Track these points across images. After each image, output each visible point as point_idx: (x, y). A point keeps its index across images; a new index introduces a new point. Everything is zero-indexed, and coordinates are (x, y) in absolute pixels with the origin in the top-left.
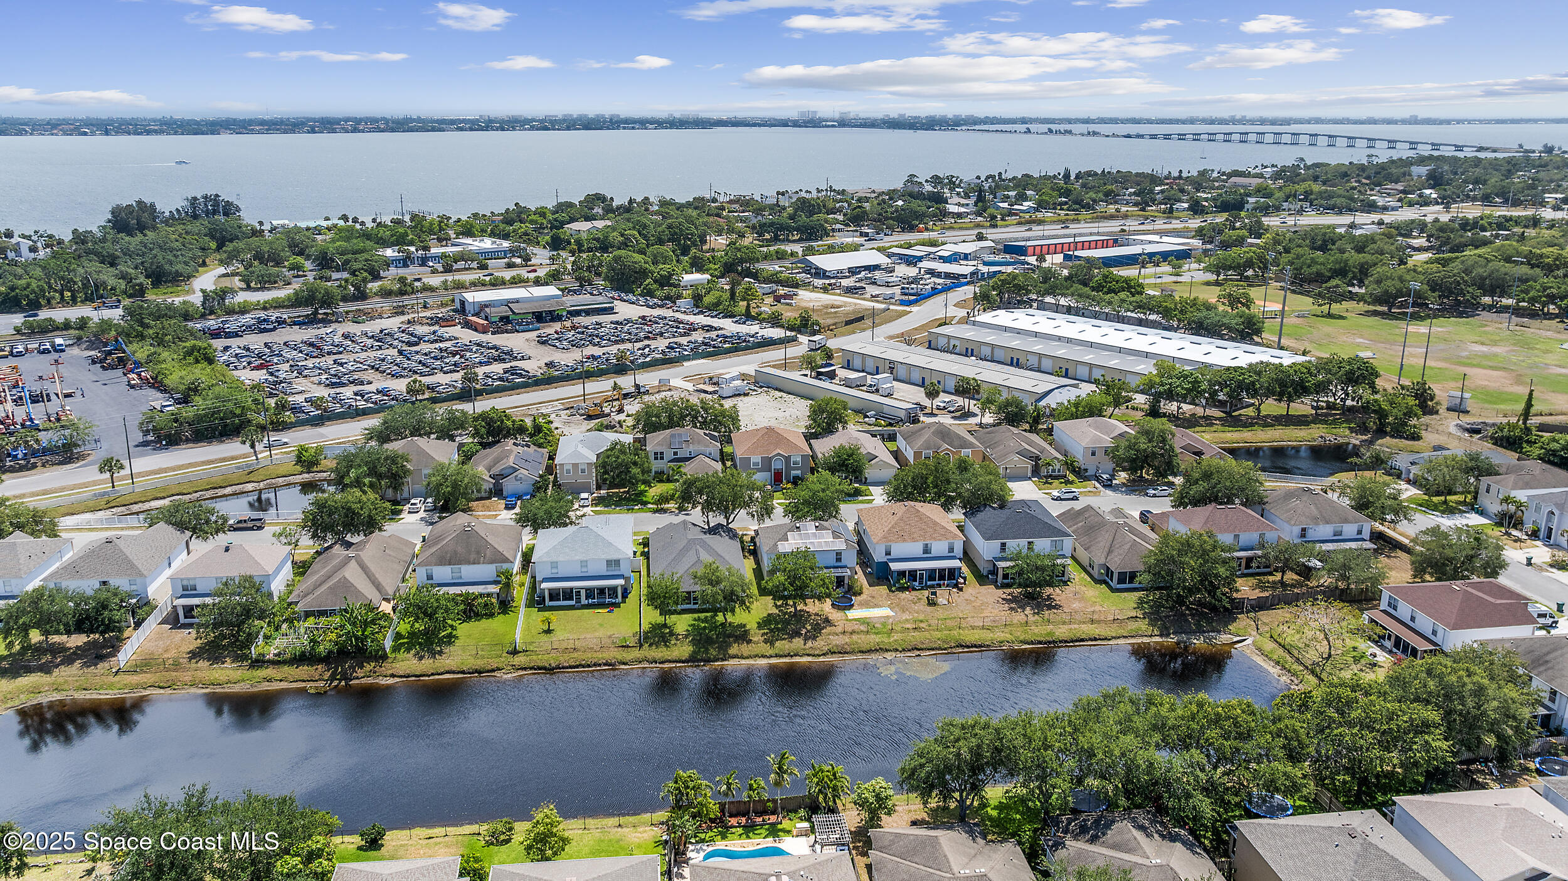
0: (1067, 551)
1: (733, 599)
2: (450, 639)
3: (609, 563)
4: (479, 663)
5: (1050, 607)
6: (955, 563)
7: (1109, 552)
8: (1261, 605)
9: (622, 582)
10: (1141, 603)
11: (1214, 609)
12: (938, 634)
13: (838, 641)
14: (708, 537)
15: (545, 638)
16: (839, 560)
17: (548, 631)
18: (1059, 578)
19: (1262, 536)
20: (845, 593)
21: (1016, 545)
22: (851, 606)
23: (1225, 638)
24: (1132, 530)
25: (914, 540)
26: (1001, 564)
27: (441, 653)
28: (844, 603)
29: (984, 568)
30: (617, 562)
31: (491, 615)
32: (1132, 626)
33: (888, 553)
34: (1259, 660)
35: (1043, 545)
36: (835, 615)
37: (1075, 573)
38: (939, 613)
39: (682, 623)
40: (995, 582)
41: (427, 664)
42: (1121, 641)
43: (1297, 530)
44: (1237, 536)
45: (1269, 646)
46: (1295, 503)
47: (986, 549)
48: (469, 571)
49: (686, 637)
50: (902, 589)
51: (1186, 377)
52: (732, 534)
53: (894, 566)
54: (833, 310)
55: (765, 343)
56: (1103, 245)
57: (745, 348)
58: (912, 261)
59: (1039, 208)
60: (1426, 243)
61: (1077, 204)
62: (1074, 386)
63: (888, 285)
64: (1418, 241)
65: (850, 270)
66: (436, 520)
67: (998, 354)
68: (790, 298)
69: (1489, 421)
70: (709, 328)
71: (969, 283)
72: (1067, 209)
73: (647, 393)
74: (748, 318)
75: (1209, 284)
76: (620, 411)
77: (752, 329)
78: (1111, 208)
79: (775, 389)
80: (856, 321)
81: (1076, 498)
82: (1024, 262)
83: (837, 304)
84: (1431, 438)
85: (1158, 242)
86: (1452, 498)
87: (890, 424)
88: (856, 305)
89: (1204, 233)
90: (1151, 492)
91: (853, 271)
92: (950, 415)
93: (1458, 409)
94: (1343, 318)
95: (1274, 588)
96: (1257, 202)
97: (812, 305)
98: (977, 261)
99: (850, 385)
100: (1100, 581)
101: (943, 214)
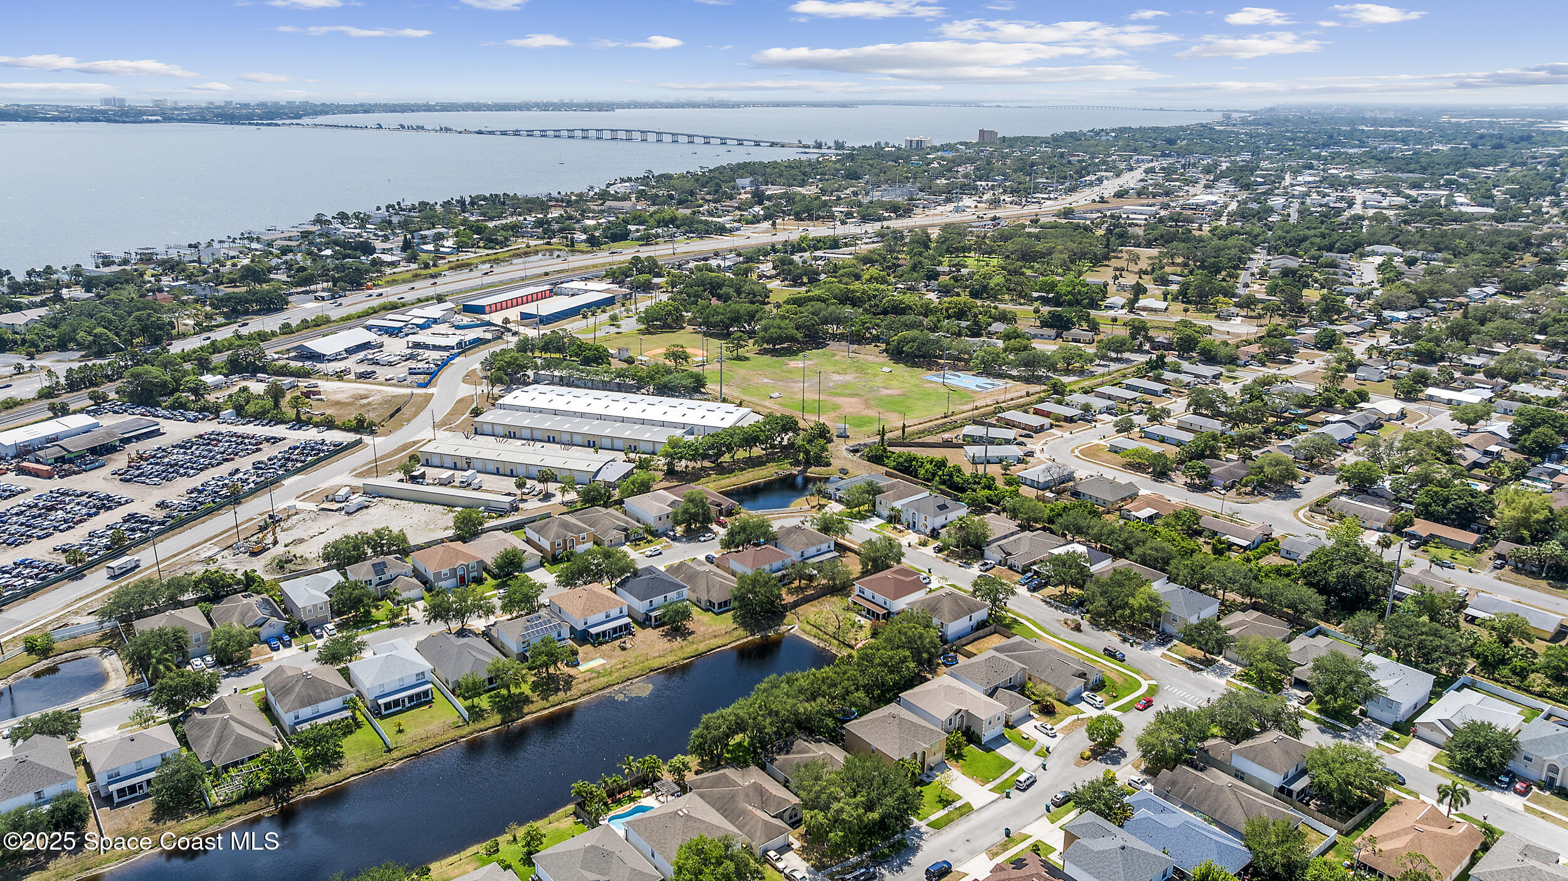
0: (685, 596)
2: (339, 755)
3: (417, 675)
4: (371, 764)
5: (690, 634)
6: (623, 621)
7: (708, 591)
8: (796, 605)
9: (429, 686)
10: (736, 617)
11: (774, 613)
12: (637, 667)
13: (584, 687)
14: (460, 640)
15: (402, 737)
16: (559, 635)
17: (400, 731)
18: (686, 615)
19: (783, 561)
20: (570, 657)
21: (657, 600)
22: (578, 664)
23: (784, 628)
24: (716, 574)
27: (341, 766)
28: (574, 664)
29: (641, 619)
30: (423, 674)
31: (351, 732)
32: (736, 633)
33: (585, 624)
34: (805, 637)
35: (672, 597)
36: (572, 671)
37: (693, 610)
38: (631, 653)
39: (484, 702)
40: (650, 626)
41: (335, 775)
45: (808, 628)
46: (792, 535)
48: (323, 706)
49: (492, 710)
50: (601, 644)
51: (689, 446)
54: (365, 401)
55: (339, 449)
56: (542, 296)
57: (326, 458)
58: (393, 332)
59: (459, 248)
60: (774, 272)
61: (491, 241)
62: (613, 460)
63: (390, 364)
64: (767, 268)
65: (347, 351)
66: (225, 673)
67: (537, 435)
68: (319, 393)
69: (862, 443)
70: (275, 440)
71: (460, 354)
72: (484, 248)
73: (280, 520)
74: (300, 423)
75: (642, 332)
76: (275, 543)
77: (311, 434)
78: (521, 243)
79: (387, 497)
80: (396, 412)
81: (660, 553)
82: (489, 324)
83: (362, 392)
84: (837, 464)
85: (586, 291)
86: (862, 508)
87: (501, 516)
88: (379, 391)
89: (616, 276)
90: (702, 539)
91: (350, 351)
92: (536, 499)
93: (844, 436)
94: (747, 359)
95: (797, 592)
96: (638, 231)
97: (340, 397)
98: (447, 325)
99: (443, 483)
100: (707, 610)
101: (377, 264)
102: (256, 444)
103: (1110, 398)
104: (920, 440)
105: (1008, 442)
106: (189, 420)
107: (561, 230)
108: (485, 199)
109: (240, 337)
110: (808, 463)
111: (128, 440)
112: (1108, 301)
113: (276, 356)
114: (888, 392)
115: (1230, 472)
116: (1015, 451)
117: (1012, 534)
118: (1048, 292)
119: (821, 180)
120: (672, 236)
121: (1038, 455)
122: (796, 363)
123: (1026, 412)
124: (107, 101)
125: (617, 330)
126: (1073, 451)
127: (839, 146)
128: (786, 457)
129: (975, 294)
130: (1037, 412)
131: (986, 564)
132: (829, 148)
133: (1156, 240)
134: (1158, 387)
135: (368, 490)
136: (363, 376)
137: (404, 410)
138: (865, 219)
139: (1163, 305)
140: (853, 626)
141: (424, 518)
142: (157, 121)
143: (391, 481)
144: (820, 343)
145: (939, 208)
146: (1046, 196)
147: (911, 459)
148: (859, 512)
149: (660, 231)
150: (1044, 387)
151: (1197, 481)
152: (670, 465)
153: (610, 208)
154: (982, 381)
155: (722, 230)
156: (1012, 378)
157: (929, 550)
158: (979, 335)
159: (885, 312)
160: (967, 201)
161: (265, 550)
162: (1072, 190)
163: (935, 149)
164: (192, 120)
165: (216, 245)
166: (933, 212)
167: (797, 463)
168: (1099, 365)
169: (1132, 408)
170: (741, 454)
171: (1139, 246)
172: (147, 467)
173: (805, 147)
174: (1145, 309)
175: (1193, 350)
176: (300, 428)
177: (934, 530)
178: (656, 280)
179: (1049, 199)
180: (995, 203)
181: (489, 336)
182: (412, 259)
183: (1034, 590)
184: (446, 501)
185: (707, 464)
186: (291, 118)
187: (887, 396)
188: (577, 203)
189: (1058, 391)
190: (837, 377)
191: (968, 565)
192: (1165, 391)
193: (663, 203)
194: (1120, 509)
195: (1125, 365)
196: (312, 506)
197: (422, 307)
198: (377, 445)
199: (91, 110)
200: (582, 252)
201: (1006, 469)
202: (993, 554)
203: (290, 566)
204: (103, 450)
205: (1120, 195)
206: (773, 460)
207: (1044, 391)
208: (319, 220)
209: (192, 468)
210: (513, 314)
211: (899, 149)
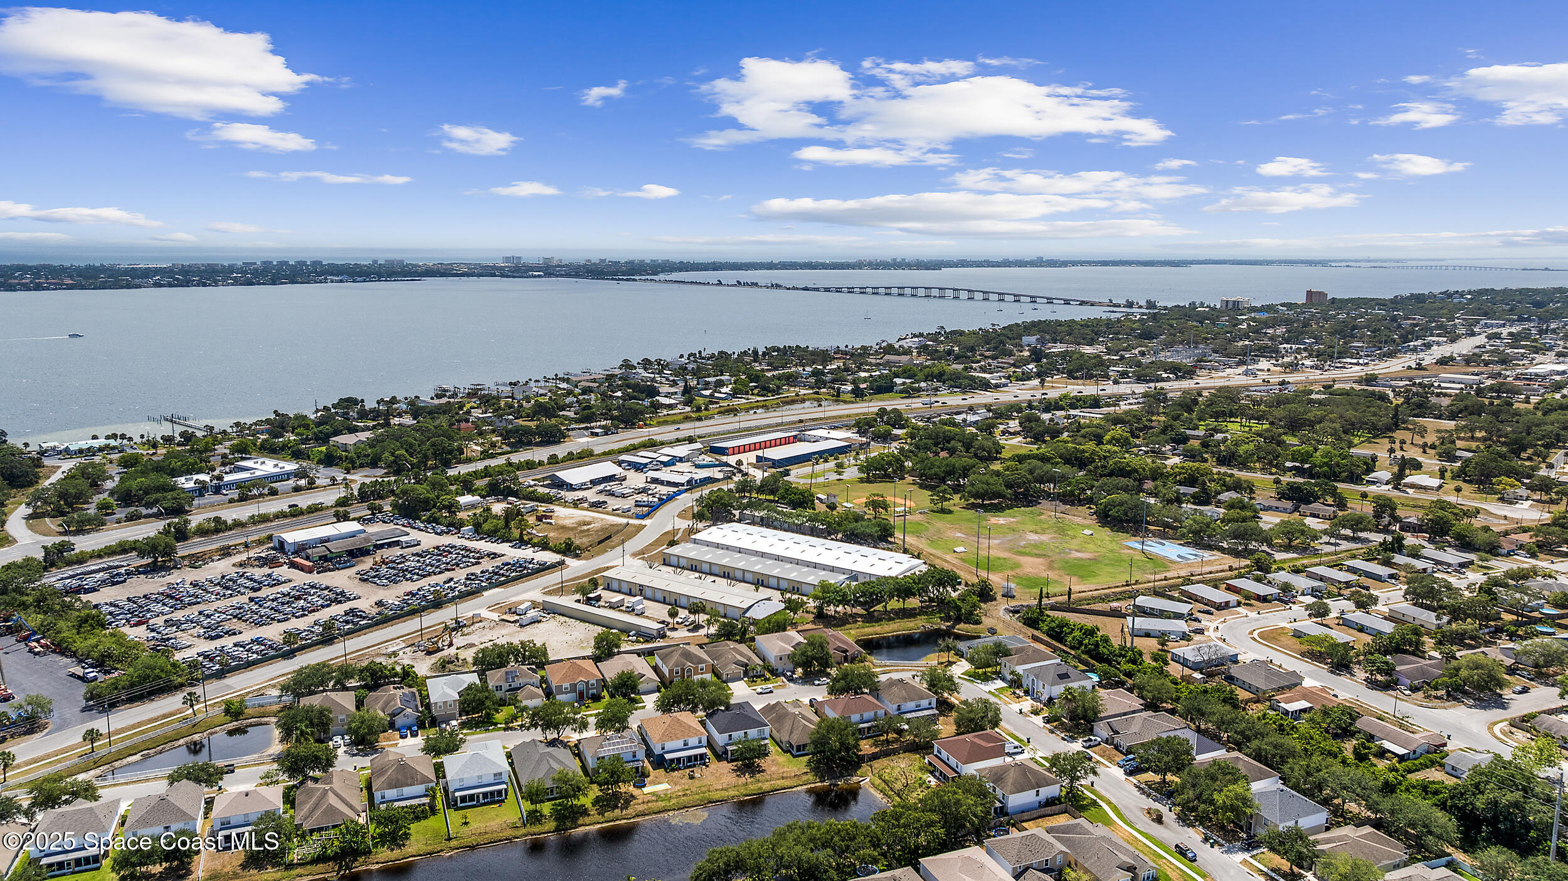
0: (767, 735)
1: (577, 790)
2: (407, 835)
3: (495, 775)
4: (430, 848)
5: (759, 772)
6: (703, 750)
7: (791, 733)
8: (874, 757)
9: (504, 786)
10: (809, 762)
11: (849, 762)
12: (697, 796)
13: (641, 807)
14: (550, 749)
15: (466, 829)
16: (634, 756)
17: (465, 824)
18: (763, 753)
19: (876, 714)
20: (640, 778)
21: (738, 735)
22: (644, 786)
23: (855, 779)
24: (804, 717)
25: (678, 739)
26: (729, 748)
27: (404, 846)
28: (641, 785)
29: (719, 751)
30: (500, 774)
31: (425, 818)
32: (805, 778)
33: (663, 749)
34: (872, 791)
35: (753, 733)
36: (636, 791)
37: (773, 748)
38: (697, 783)
39: (546, 808)
40: (726, 759)
41: (397, 853)
42: (799, 788)
43: (895, 707)
44: (862, 715)
45: (878, 781)
46: (895, 689)
47: (720, 739)
48: (407, 791)
49: (550, 816)
50: (673, 770)
51: (837, 592)
52: (565, 745)
53: (668, 756)
54: (585, 528)
55: (544, 568)
56: (787, 441)
57: (528, 575)
58: (639, 468)
59: (734, 394)
60: (1019, 429)
61: (765, 390)
62: (769, 599)
63: (623, 496)
64: (1014, 425)
65: (591, 482)
66: (356, 752)
67: (715, 570)
68: (550, 517)
69: (1025, 604)
70: (494, 556)
71: (686, 491)
72: (758, 395)
73: (465, 626)
74: (522, 542)
75: (861, 480)
76: (451, 645)
77: (527, 553)
78: (791, 392)
79: (560, 614)
80: (606, 539)
81: (771, 692)
82: (727, 465)
83: (587, 519)
84: (987, 622)
85: (827, 439)
86: (989, 669)
87: (647, 641)
88: (602, 520)
89: (862, 425)
90: (817, 682)
91: (594, 482)
92: (686, 629)
93: (1008, 595)
94: (950, 512)
95: (882, 745)
96: (904, 384)
97: (568, 522)
98: (690, 463)
99: (612, 607)
100: (785, 752)
101: (656, 406)
102: (478, 558)
103: (1322, 579)
104: (1087, 607)
105: (1178, 616)
106: (436, 533)
107: (833, 381)
108: (778, 350)
109: (510, 464)
110: (958, 620)
111: (381, 546)
112: (1373, 475)
113: (532, 483)
114: (1079, 555)
115: (1422, 672)
116: (1181, 626)
117: (1134, 712)
118: (1303, 462)
119: (1112, 339)
120: (936, 389)
121: (1210, 633)
122: (998, 520)
123: (1216, 587)
124: (507, 259)
125: (839, 477)
126: (1251, 633)
127: (1151, 305)
128: (939, 612)
129: (1221, 461)
130: (1231, 589)
131: (1090, 740)
132: (1140, 307)
133: (1460, 412)
134: (1383, 571)
135: (546, 607)
136: (596, 506)
137: (614, 538)
138: (1140, 379)
139: (1435, 482)
140: (920, 786)
141: (582, 636)
142: (539, 276)
143: (568, 601)
144: (1031, 502)
145: (1228, 371)
146: (1355, 361)
147: (1063, 624)
148: (985, 673)
149: (923, 384)
150: (1248, 562)
151: (1379, 677)
152: (820, 609)
153: (888, 362)
154: (1186, 551)
155: (986, 386)
156: (1222, 550)
157: (1038, 720)
158: (1207, 503)
159: (1111, 474)
160: (1264, 364)
161: (439, 650)
162: (1391, 355)
163: (1254, 309)
164: (568, 275)
165: (532, 384)
166: (1221, 374)
167: (947, 618)
168: (1327, 543)
169: (1342, 592)
170: (894, 604)
171: (1440, 417)
172: (384, 570)
173: (1115, 306)
174: (1413, 486)
175: (1447, 534)
176: (520, 547)
177: (1051, 699)
178: (896, 432)
179: (1358, 364)
180: (1293, 367)
181: (720, 476)
182: (687, 403)
183: (1130, 773)
184: (606, 622)
185: (859, 610)
186: (648, 274)
187: (1075, 559)
188: (860, 356)
189: (1263, 568)
190: (1034, 537)
191: (1073, 739)
192: (1391, 576)
193: (940, 359)
194: (1269, 699)
195: (1359, 545)
196: (495, 616)
197: (672, 447)
198: (576, 567)
199: (494, 267)
200: (845, 402)
201: (1163, 644)
202: (1102, 731)
203: (451, 666)
204: (357, 553)
205: (1443, 362)
206: (926, 613)
207: (1247, 566)
208: (627, 365)
209: (418, 574)
210: (751, 457)
211: (1214, 309)
